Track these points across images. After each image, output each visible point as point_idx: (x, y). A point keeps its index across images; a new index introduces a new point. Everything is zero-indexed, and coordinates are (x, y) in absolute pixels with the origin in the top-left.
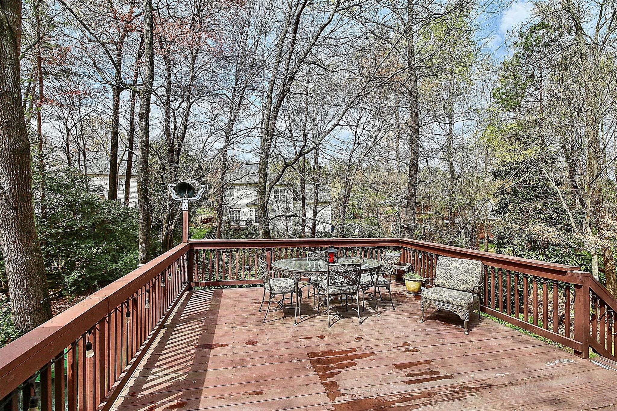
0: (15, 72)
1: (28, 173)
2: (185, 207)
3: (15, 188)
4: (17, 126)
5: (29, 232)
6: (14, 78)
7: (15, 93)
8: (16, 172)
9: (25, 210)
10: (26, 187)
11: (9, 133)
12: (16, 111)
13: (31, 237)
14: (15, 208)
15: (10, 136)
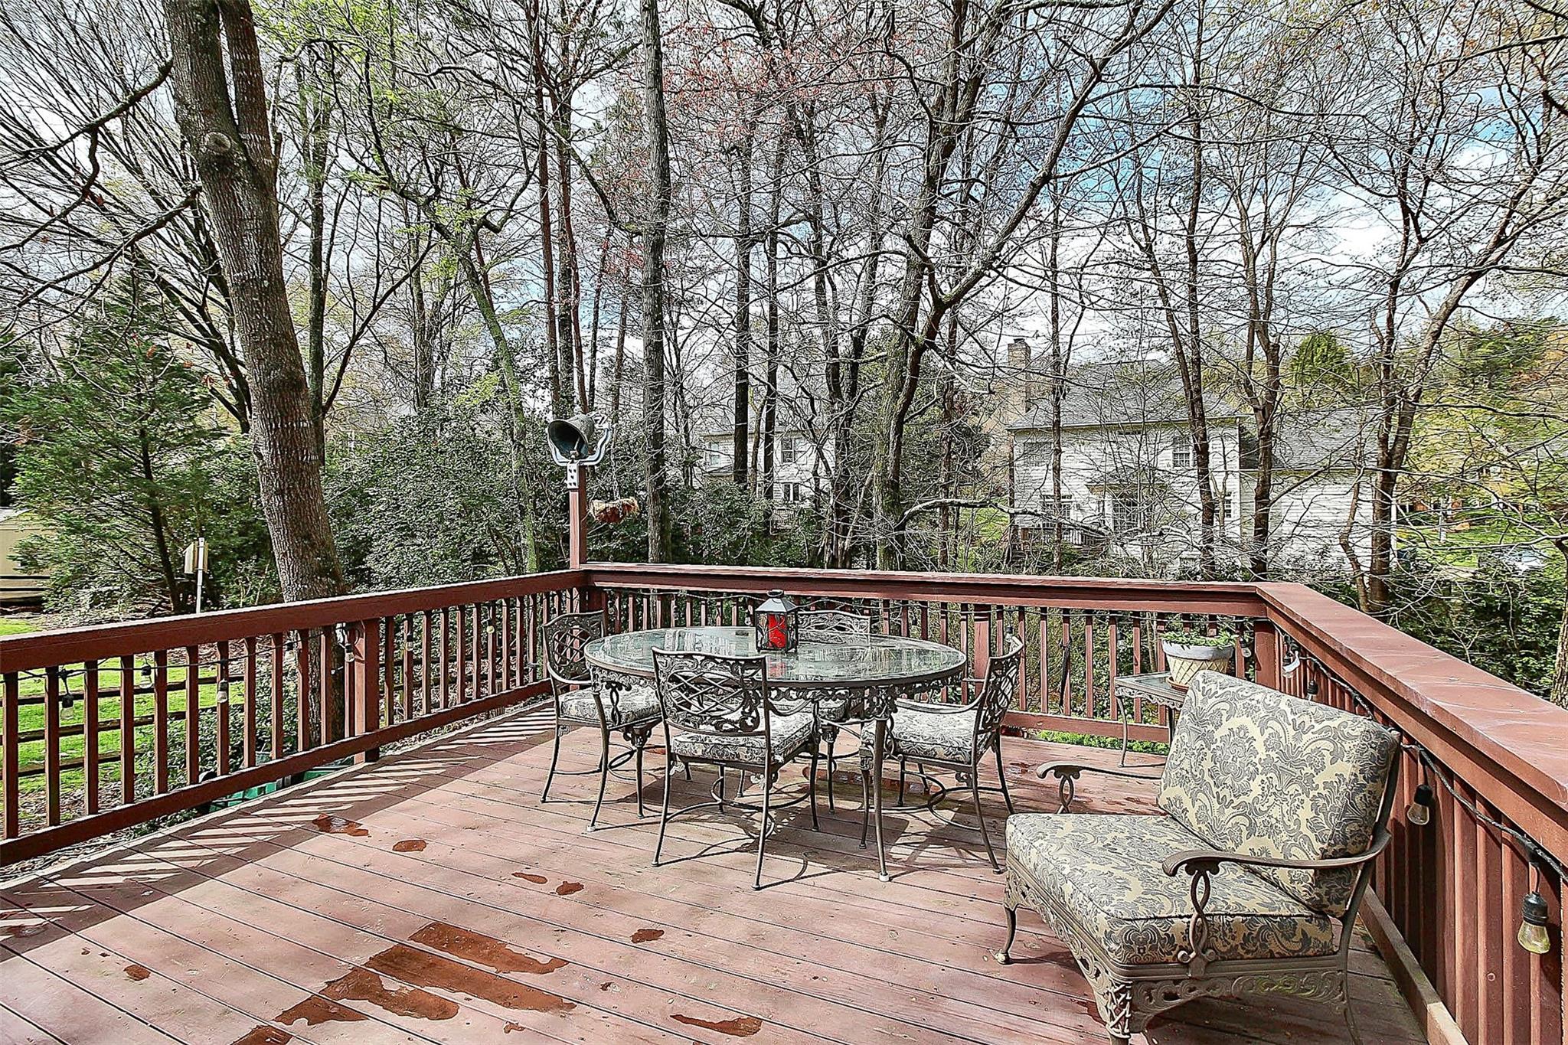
0: (262, 242)
1: (298, 427)
2: (572, 481)
3: (277, 455)
4: (271, 339)
5: (308, 537)
6: (260, 253)
7: (263, 279)
8: (276, 425)
9: (297, 495)
10: (297, 452)
11: (258, 354)
12: (267, 312)
13: (313, 545)
14: (280, 493)
15: (260, 360)
